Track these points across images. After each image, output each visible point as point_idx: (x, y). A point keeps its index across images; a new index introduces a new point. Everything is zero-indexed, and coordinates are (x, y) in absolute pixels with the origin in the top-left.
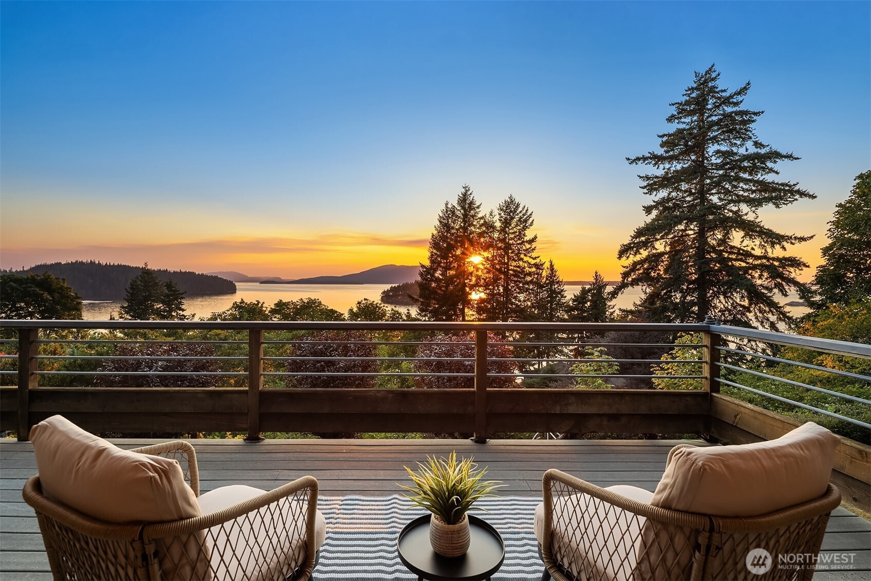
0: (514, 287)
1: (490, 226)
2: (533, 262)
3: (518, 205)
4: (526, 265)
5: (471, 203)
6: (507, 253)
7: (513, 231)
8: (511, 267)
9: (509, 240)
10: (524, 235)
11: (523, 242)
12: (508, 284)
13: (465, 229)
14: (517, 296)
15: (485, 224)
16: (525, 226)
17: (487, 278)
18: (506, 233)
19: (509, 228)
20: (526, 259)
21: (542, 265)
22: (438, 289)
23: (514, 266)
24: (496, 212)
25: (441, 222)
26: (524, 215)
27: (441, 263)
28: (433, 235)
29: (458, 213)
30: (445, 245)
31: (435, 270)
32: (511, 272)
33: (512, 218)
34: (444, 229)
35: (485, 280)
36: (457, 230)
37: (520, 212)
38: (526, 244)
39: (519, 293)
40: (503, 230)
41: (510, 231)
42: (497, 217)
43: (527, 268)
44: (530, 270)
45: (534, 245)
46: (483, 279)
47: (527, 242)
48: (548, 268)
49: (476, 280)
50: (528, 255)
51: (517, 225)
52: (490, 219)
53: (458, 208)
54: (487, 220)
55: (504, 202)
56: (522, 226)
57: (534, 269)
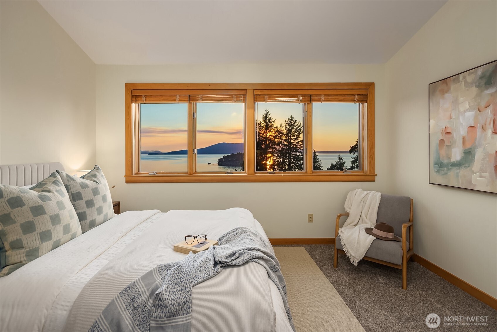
1: (280, 132)
3: (296, 121)
5: (270, 119)
7: (293, 135)
9: (291, 140)
18: (289, 136)
23: (294, 155)
24: (284, 125)
26: (299, 126)
33: (292, 128)
40: (287, 135)
41: (291, 135)
42: (284, 128)
51: (295, 132)
53: (263, 122)
54: (279, 129)
55: (288, 119)
56: (298, 132)
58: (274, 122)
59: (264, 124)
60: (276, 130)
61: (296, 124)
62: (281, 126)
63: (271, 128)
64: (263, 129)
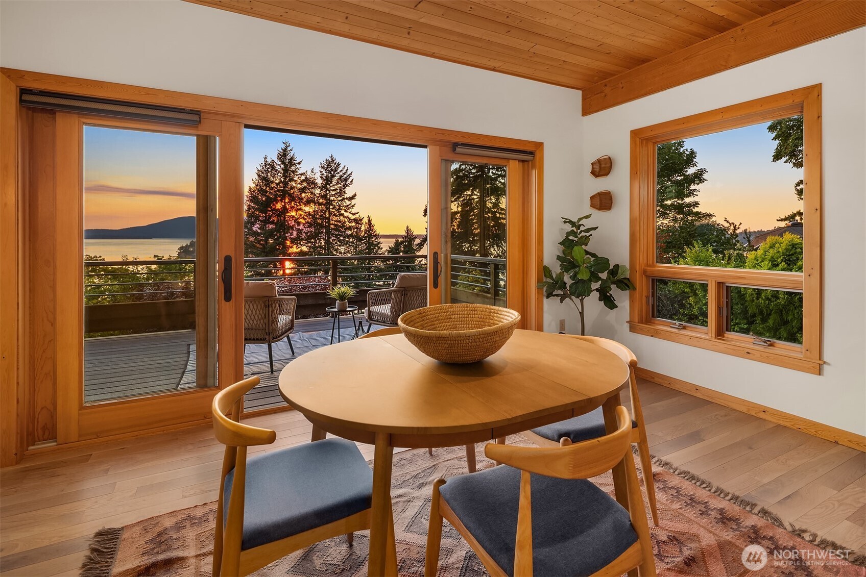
0: (335, 240)
1: (311, 183)
2: (353, 217)
3: (339, 165)
4: (346, 220)
5: (292, 159)
6: (328, 209)
7: (334, 188)
8: (332, 222)
9: (330, 196)
10: (344, 193)
11: (344, 199)
12: (329, 238)
13: (285, 184)
14: (338, 249)
15: (306, 180)
16: (345, 184)
17: (308, 232)
18: (327, 189)
19: (330, 185)
20: (346, 214)
21: (361, 220)
22: (256, 243)
23: (335, 221)
24: (318, 170)
25: (259, 175)
26: (344, 174)
27: (260, 216)
28: (250, 188)
29: (277, 167)
30: (264, 199)
31: (253, 224)
32: (332, 226)
33: (333, 176)
34: (263, 183)
35: (306, 234)
36: (278, 184)
37: (341, 171)
38: (346, 200)
39: (340, 246)
40: (324, 187)
41: (331, 188)
42: (319, 174)
43: (347, 223)
44: (350, 225)
45: (353, 202)
46: (304, 232)
47: (347, 199)
48: (366, 223)
49: (297, 234)
50: (348, 211)
51: (338, 183)
52: (311, 175)
53: (278, 163)
54: (308, 177)
55: (325, 161)
56: (342, 184)
57: (353, 224)
58: (299, 163)
59: (280, 167)
60: (303, 177)
61: (340, 169)
62: (312, 172)
63: (294, 174)
64: (279, 174)
